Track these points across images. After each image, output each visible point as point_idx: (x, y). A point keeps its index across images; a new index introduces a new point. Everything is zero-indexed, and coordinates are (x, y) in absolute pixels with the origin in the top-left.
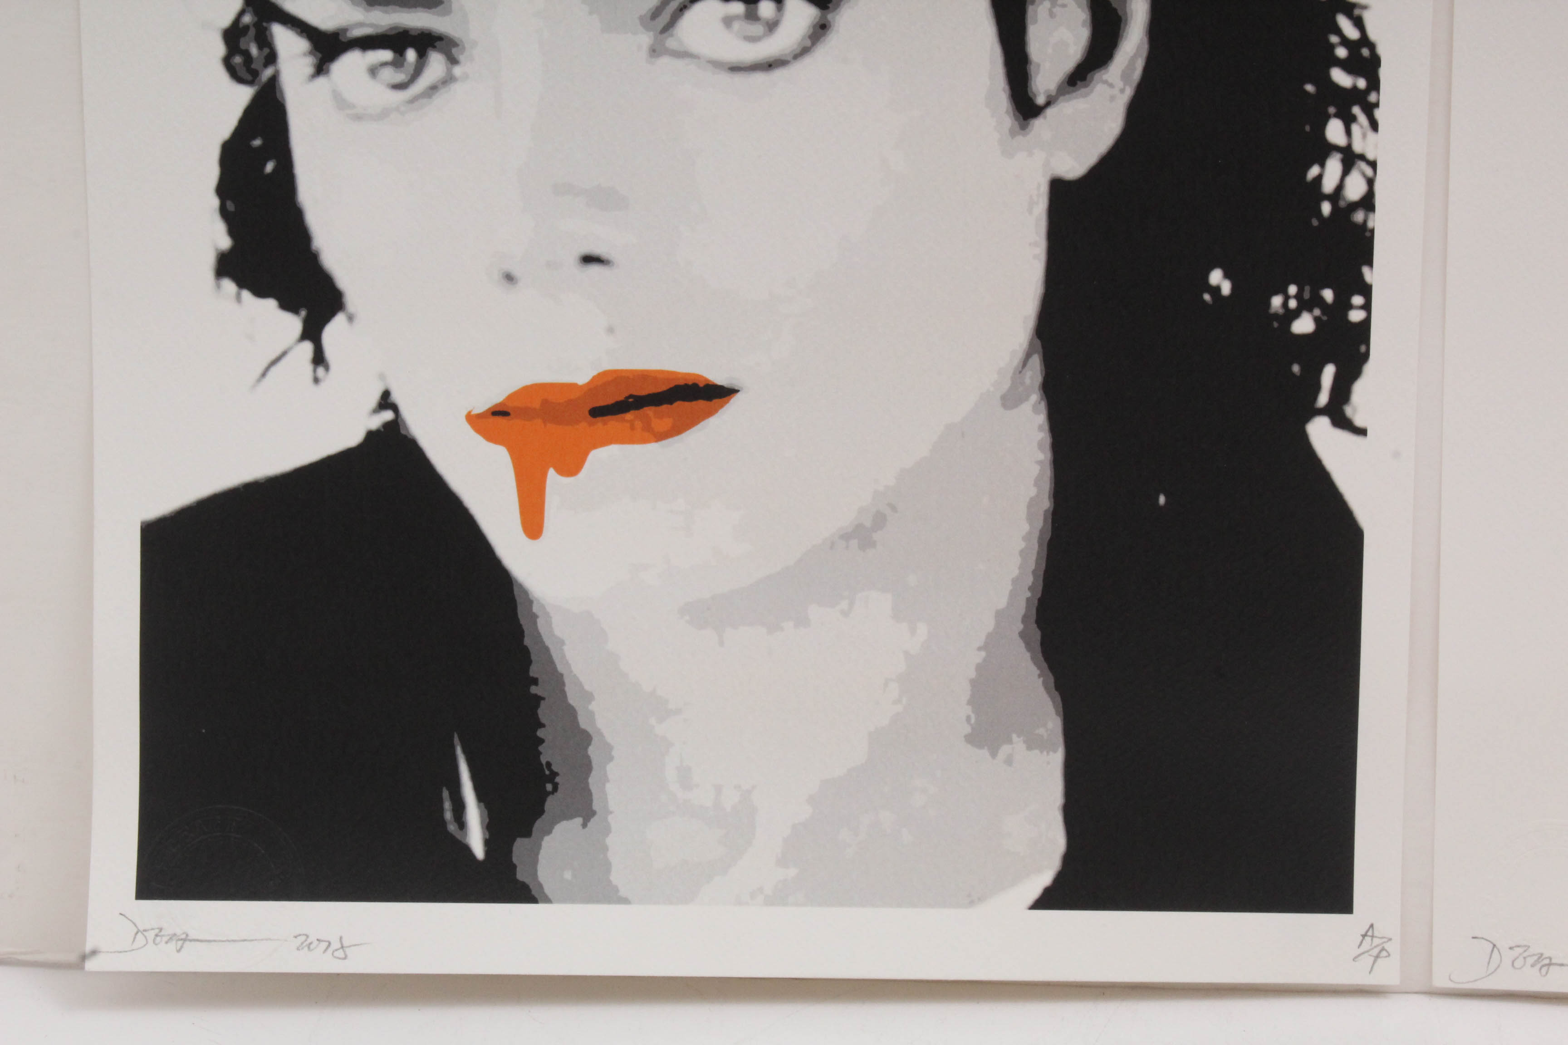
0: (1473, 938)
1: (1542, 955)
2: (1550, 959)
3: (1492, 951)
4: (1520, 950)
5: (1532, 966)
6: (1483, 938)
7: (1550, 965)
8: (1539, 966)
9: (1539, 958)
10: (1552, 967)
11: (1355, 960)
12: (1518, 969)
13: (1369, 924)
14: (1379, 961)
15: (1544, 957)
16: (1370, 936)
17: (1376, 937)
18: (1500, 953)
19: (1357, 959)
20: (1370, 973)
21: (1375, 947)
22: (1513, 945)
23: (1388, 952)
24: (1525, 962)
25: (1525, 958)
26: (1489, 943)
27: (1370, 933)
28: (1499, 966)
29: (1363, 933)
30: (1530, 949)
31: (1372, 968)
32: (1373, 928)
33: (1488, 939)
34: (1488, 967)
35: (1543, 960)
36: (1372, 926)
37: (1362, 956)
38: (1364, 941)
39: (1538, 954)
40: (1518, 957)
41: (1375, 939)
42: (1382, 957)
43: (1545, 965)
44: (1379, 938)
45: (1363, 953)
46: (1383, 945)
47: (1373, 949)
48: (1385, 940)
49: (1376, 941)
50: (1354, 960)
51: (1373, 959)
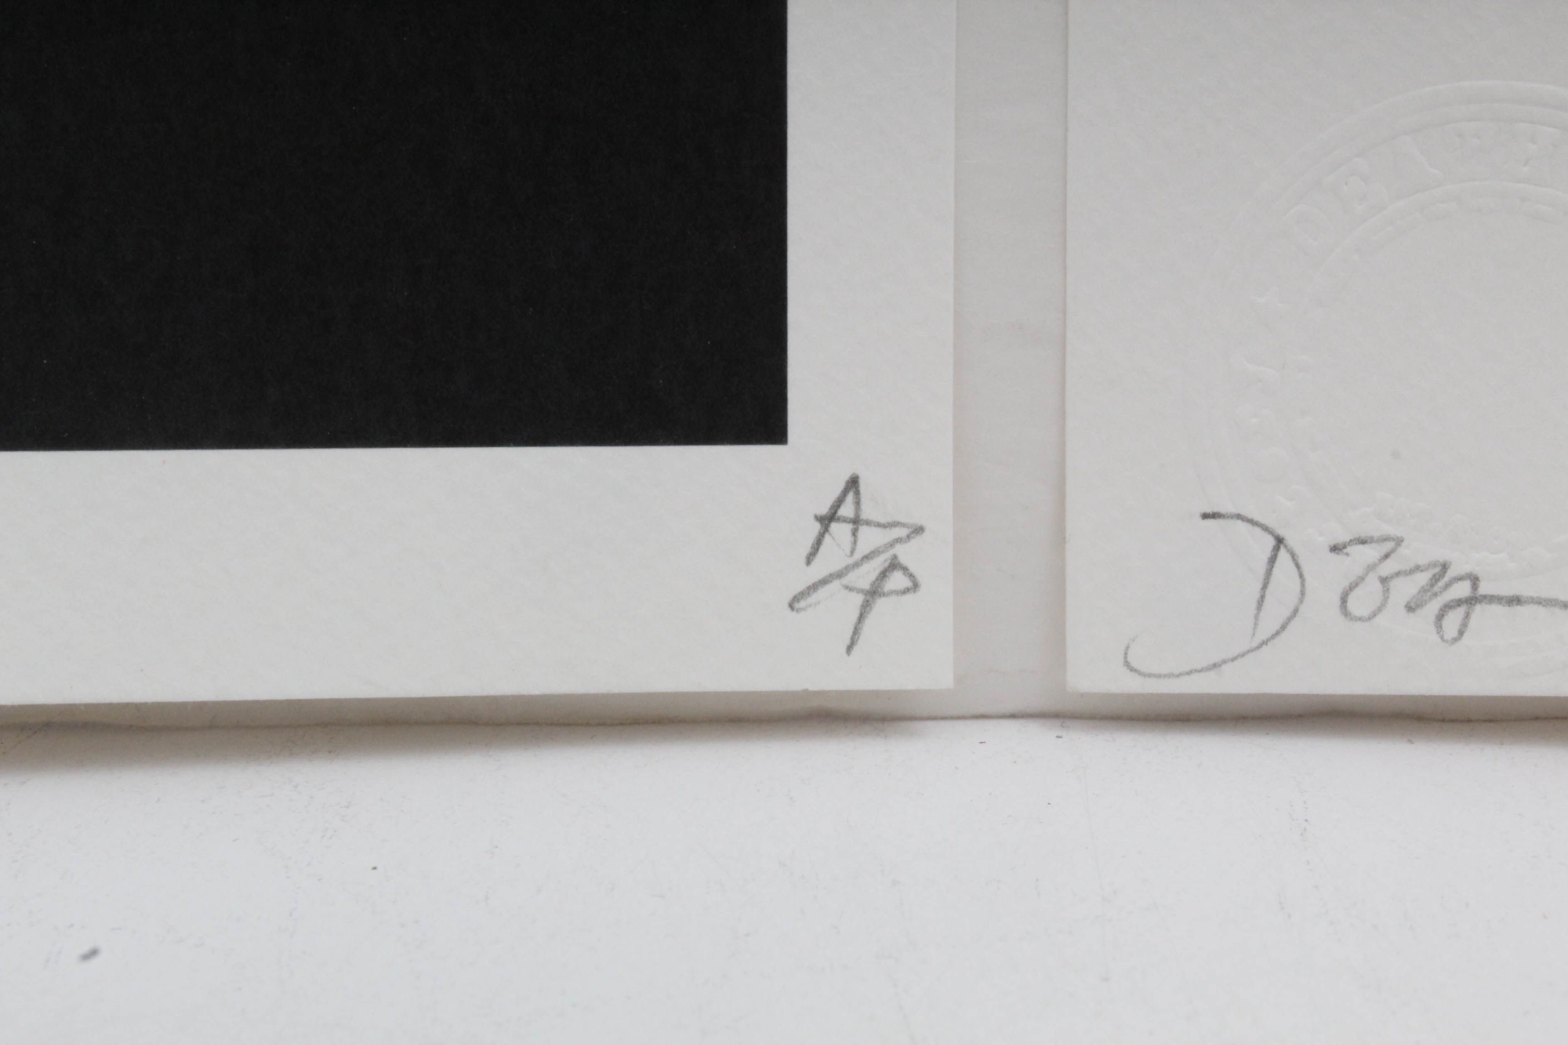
0: (1205, 516)
1: (1445, 567)
2: (1475, 581)
3: (1272, 560)
4: (1370, 553)
5: (1410, 608)
6: (1239, 517)
7: (1472, 601)
8: (1434, 607)
9: (1436, 579)
10: (1478, 608)
11: (797, 605)
12: (1360, 619)
13: (845, 477)
14: (881, 605)
15: (1450, 574)
16: (845, 520)
17: (868, 523)
18: (1298, 566)
19: (802, 604)
20: (849, 649)
21: (867, 558)
22: (1343, 537)
23: (911, 576)
24: (1386, 591)
25: (1384, 580)
26: (1258, 531)
27: (847, 510)
28: (1296, 611)
29: (824, 510)
30: (1403, 551)
31: (856, 631)
32: (857, 493)
33: (1257, 518)
34: (1256, 617)
35: (1448, 586)
36: (853, 483)
37: (822, 593)
38: (827, 538)
39: (1433, 565)
40: (1362, 579)
41: (864, 532)
42: (893, 592)
43: (1459, 603)
44: (879, 525)
45: (824, 582)
46: (891, 552)
47: (856, 565)
48: (902, 532)
49: (869, 538)
50: (791, 606)
51: (859, 599)
